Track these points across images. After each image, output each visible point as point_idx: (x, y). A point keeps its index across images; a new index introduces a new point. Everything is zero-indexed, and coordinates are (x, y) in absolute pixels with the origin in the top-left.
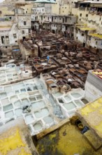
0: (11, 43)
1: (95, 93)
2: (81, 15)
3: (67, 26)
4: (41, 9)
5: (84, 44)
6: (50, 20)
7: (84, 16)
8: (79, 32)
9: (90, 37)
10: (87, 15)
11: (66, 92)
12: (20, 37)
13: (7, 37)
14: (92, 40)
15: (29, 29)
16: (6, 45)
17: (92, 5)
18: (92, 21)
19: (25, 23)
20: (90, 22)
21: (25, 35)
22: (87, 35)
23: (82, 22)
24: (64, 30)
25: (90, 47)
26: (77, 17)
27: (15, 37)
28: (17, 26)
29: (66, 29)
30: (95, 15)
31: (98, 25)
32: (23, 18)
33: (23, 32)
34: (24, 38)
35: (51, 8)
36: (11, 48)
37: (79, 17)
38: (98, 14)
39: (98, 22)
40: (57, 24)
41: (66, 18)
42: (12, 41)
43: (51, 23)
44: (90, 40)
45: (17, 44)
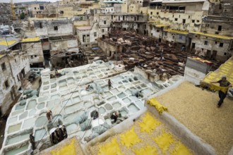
0: (91, 41)
1: (197, 76)
2: (152, 13)
3: (139, 24)
4: (110, 9)
5: (160, 40)
6: (121, 19)
7: (154, 14)
8: (153, 29)
9: (166, 32)
10: (158, 13)
11: (168, 78)
12: (100, 35)
13: (88, 35)
14: (169, 35)
15: (109, 28)
16: (87, 43)
17: (163, 5)
18: (165, 18)
19: (105, 23)
20: (162, 19)
21: (104, 34)
22: (163, 31)
23: (153, 20)
24: (136, 27)
25: (167, 42)
26: (148, 15)
27: (95, 35)
28: (98, 25)
29: (138, 26)
30: (167, 13)
31: (171, 21)
32: (103, 18)
33: (103, 31)
34: (103, 36)
35: (120, 7)
36: (91, 47)
37: (150, 15)
38: (171, 12)
39: (171, 18)
40: (128, 22)
41: (138, 17)
42: (93, 39)
43: (122, 22)
44: (166, 35)
45: (96, 42)
